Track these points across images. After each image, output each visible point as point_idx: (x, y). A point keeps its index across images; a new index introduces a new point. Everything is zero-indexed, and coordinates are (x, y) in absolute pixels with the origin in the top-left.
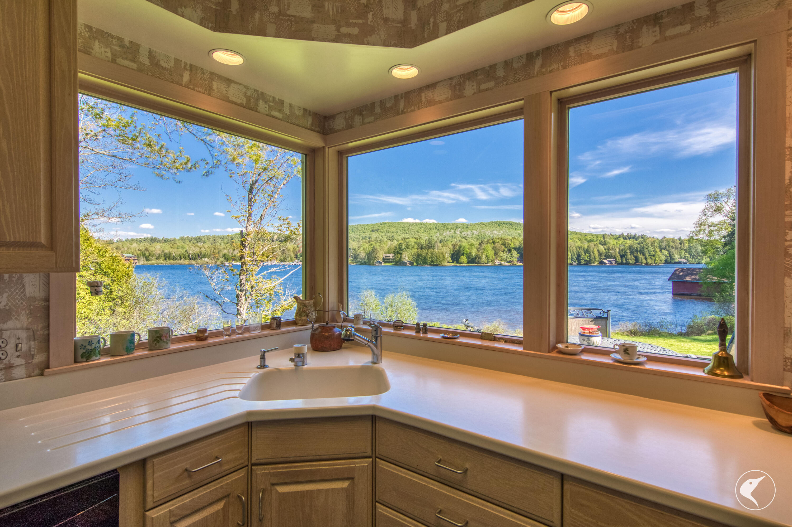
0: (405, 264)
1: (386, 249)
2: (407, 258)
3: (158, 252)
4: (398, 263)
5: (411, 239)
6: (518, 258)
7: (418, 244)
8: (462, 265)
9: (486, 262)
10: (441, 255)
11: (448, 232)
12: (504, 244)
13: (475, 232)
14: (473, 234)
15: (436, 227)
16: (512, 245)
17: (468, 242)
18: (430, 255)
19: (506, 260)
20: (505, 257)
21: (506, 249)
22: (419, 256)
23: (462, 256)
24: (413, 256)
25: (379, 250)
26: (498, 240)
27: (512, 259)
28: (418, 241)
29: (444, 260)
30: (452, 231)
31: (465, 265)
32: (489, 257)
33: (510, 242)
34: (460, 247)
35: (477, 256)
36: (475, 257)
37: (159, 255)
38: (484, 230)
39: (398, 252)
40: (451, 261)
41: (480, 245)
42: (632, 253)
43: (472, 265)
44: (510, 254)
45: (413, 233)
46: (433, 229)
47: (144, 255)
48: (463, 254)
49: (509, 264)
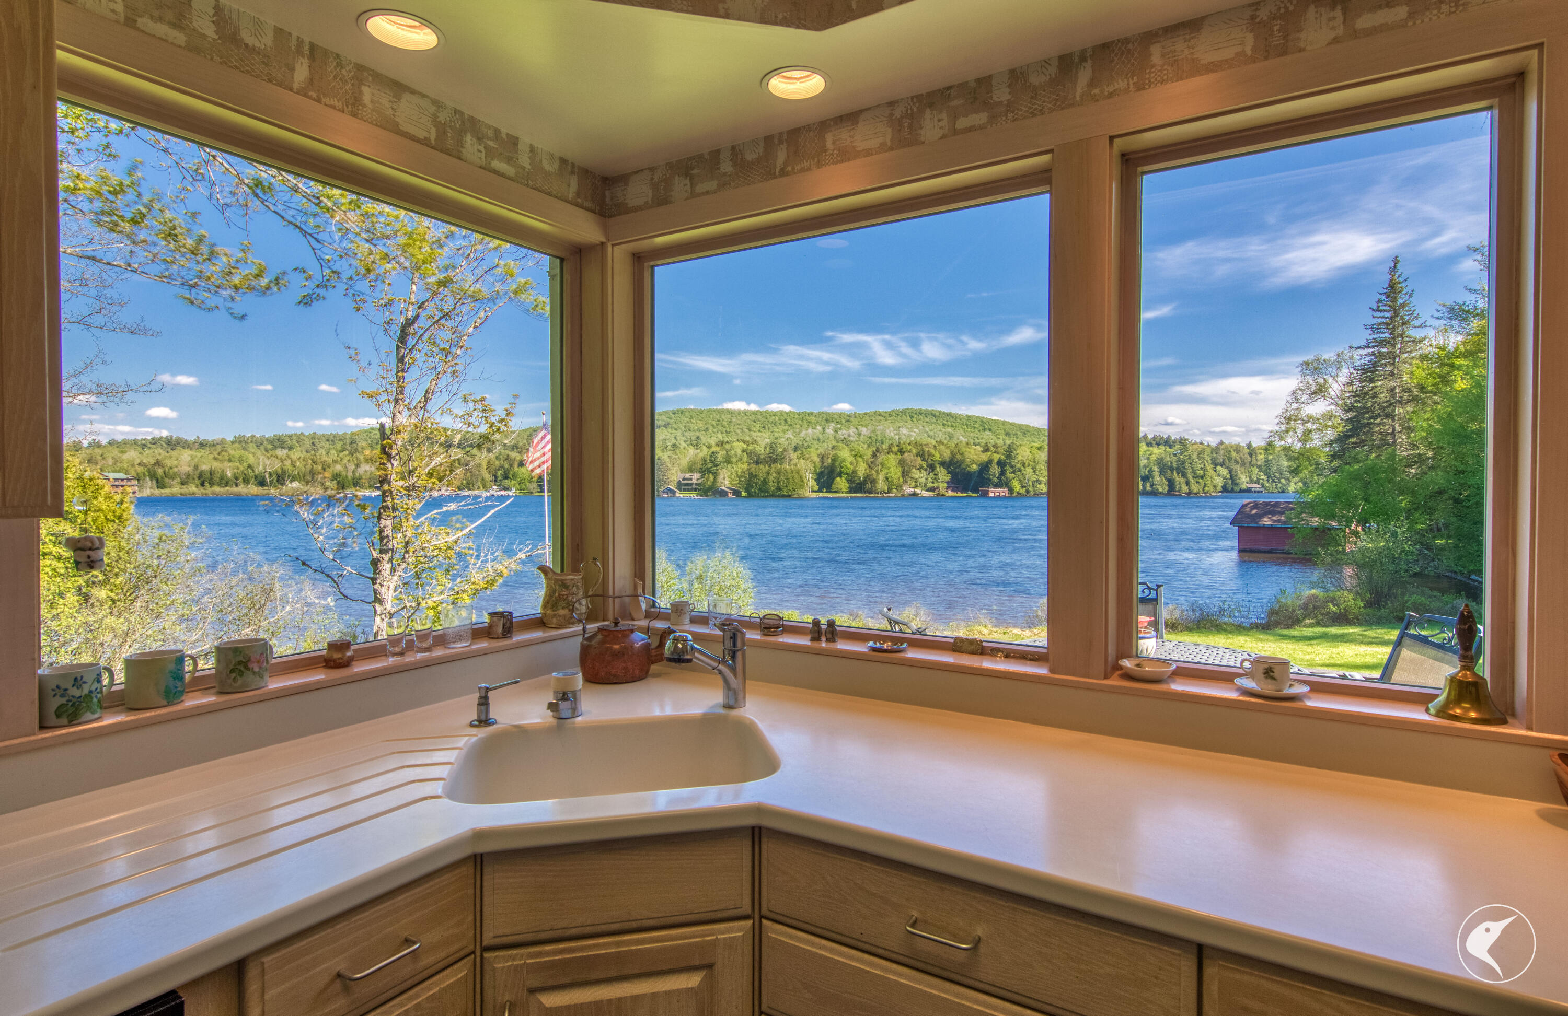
0: (723, 494)
1: (685, 462)
2: (727, 482)
3: (185, 469)
4: (711, 491)
5: (736, 444)
6: (947, 482)
7: (750, 455)
8: (838, 495)
9: (886, 489)
10: (796, 476)
11: (810, 431)
12: (921, 454)
13: (864, 430)
14: (859, 434)
15: (785, 420)
16: (937, 457)
17: (852, 450)
18: (774, 475)
19: (925, 486)
20: (923, 479)
21: (924, 464)
22: (752, 476)
23: (838, 479)
24: (739, 477)
25: (670, 466)
26: (909, 447)
27: (935, 485)
28: (750, 448)
29: (802, 486)
30: (819, 428)
31: (845, 495)
32: (892, 481)
33: (932, 451)
34: (834, 460)
35: (867, 478)
36: (865, 480)
37: (188, 476)
38: (881, 427)
39: (709, 471)
40: (816, 488)
41: (874, 455)
42: (1162, 472)
43: (858, 495)
44: (932, 475)
45: (739, 431)
46: (780, 424)
47: (153, 476)
48: (840, 475)
49: (931, 494)
